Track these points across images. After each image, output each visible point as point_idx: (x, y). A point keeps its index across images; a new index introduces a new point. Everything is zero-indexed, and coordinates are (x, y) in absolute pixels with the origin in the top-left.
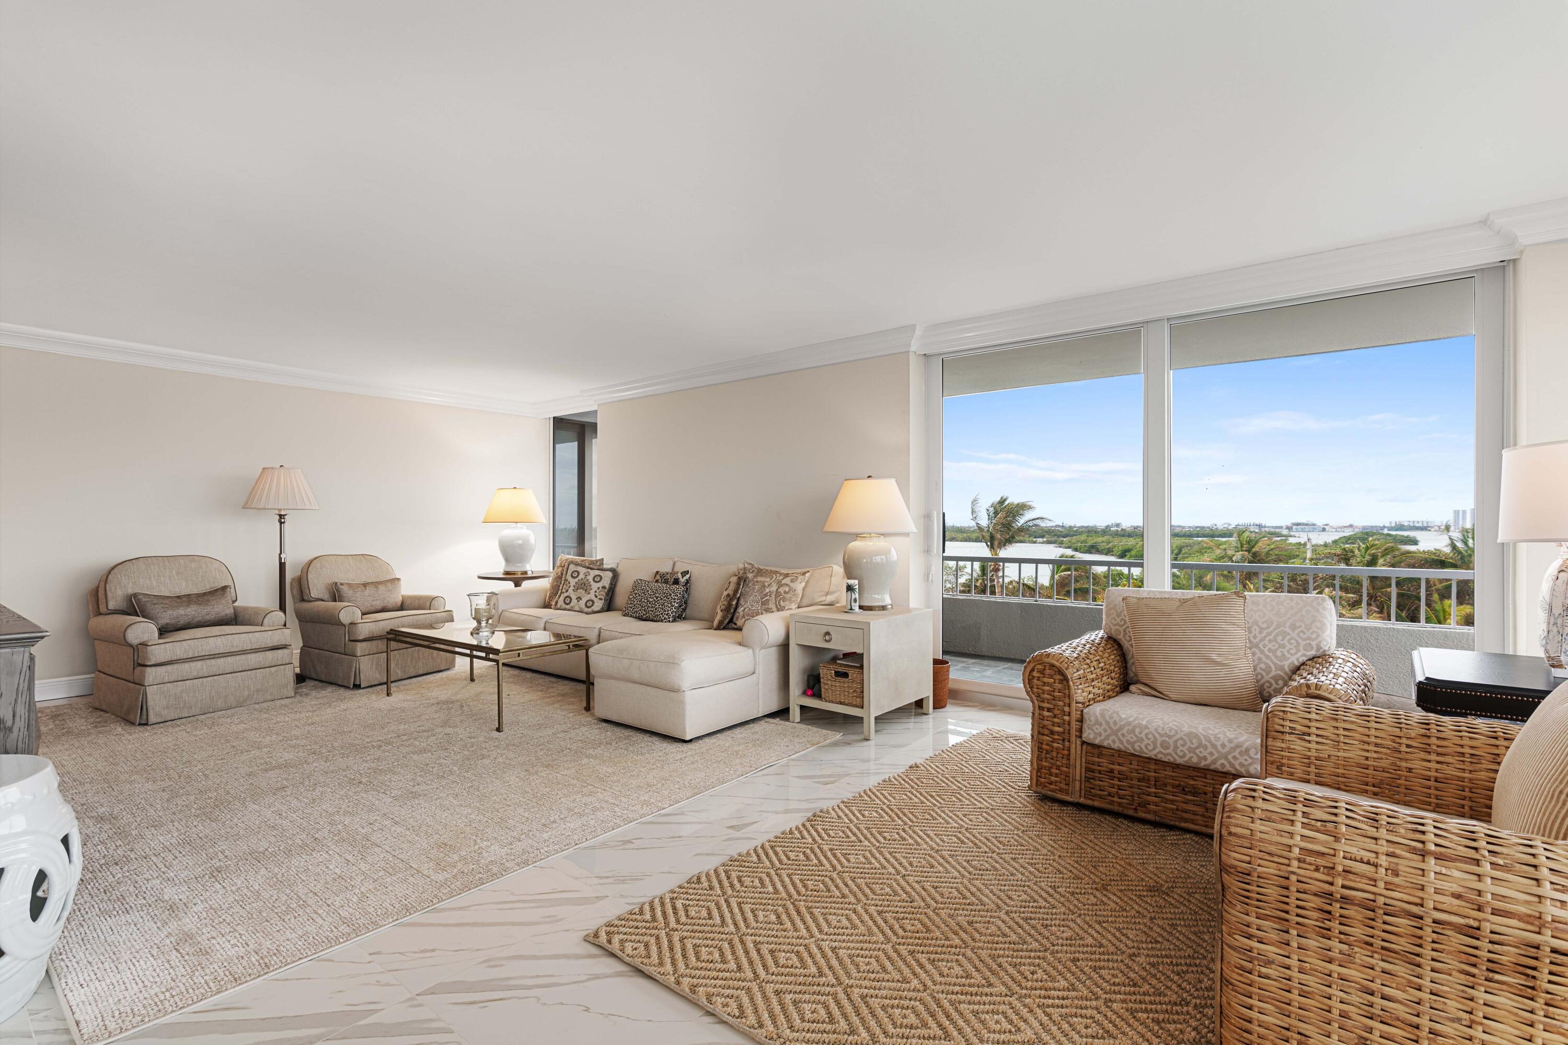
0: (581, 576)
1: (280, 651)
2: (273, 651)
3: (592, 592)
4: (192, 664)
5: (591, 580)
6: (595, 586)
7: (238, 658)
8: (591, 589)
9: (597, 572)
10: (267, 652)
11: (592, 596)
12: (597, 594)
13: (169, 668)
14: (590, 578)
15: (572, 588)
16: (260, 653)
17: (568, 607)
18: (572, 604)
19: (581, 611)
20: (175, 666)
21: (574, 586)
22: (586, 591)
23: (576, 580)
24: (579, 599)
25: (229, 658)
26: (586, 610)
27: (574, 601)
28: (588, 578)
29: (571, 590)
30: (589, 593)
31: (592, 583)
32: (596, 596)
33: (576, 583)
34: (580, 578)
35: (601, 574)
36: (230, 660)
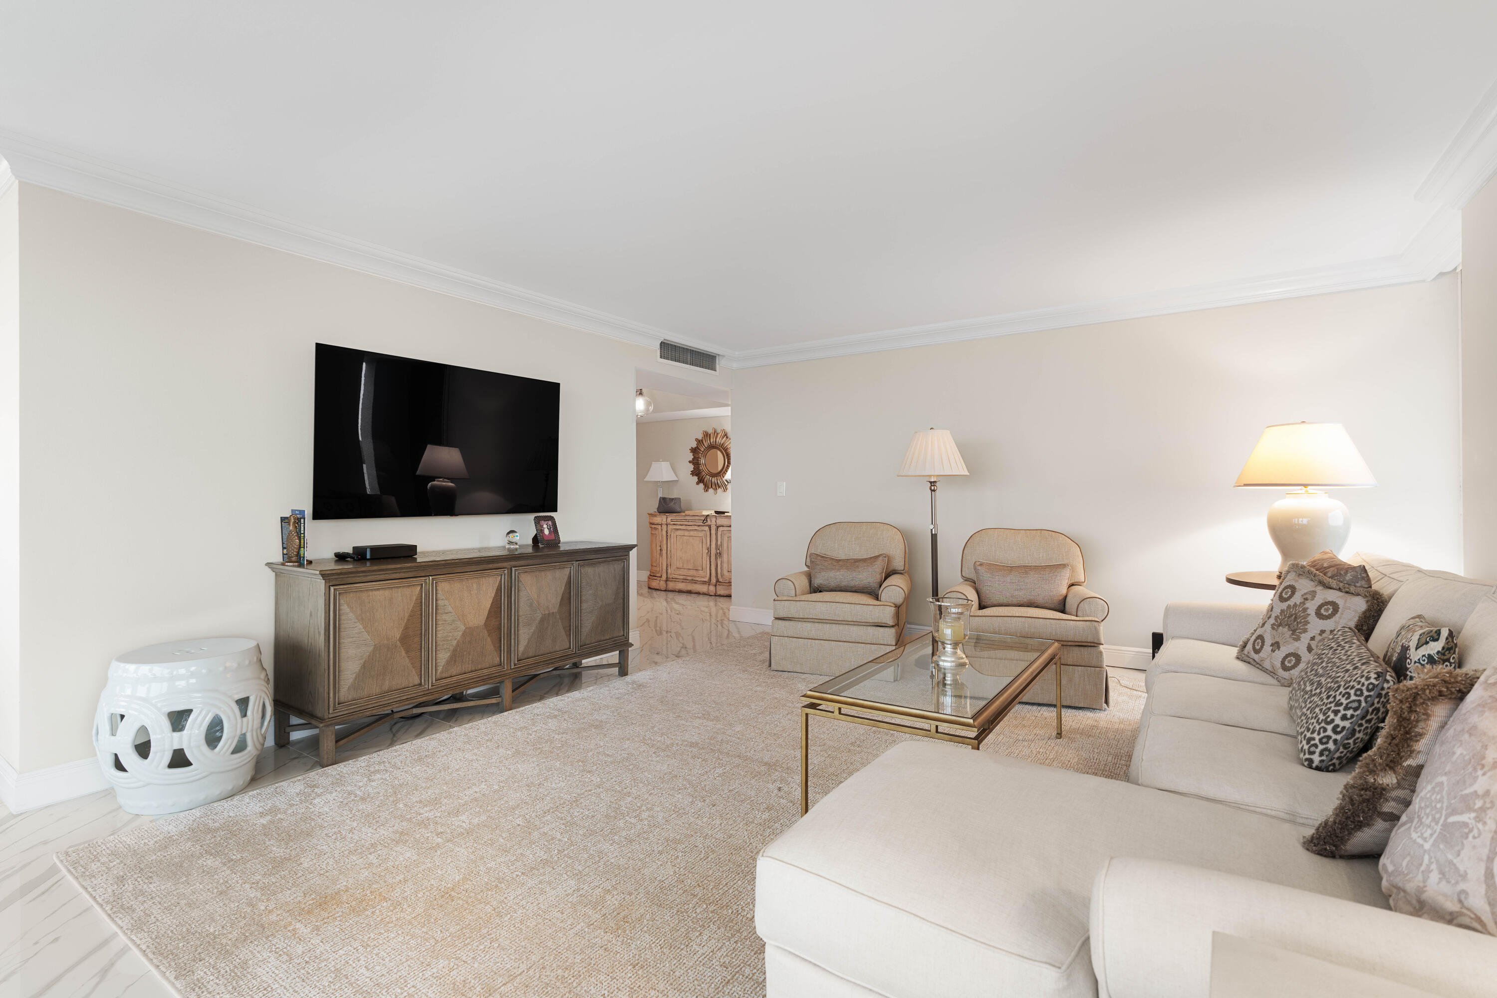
0: (1297, 599)
1: (881, 629)
2: (874, 628)
3: (1305, 638)
4: (805, 624)
5: (1312, 611)
6: (1315, 625)
7: (842, 627)
8: (1305, 631)
9: (1332, 596)
10: (870, 627)
11: (1301, 647)
12: (1314, 644)
13: (787, 623)
14: (1312, 606)
15: (1272, 621)
16: (862, 627)
17: (1256, 657)
18: (1263, 654)
19: (1272, 673)
20: (792, 623)
21: (1277, 617)
22: (1294, 631)
23: (1284, 606)
24: (1276, 646)
25: (834, 626)
26: (1281, 672)
27: (1267, 648)
28: (1308, 605)
29: (1268, 626)
30: (1298, 639)
31: (1313, 618)
32: (1310, 649)
33: (1282, 611)
34: (1291, 602)
35: (1340, 603)
36: (835, 627)
